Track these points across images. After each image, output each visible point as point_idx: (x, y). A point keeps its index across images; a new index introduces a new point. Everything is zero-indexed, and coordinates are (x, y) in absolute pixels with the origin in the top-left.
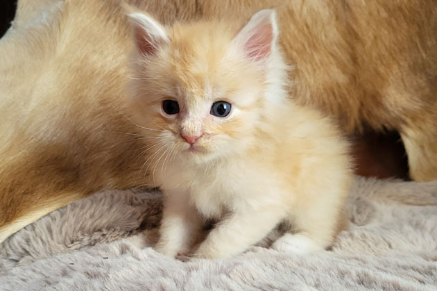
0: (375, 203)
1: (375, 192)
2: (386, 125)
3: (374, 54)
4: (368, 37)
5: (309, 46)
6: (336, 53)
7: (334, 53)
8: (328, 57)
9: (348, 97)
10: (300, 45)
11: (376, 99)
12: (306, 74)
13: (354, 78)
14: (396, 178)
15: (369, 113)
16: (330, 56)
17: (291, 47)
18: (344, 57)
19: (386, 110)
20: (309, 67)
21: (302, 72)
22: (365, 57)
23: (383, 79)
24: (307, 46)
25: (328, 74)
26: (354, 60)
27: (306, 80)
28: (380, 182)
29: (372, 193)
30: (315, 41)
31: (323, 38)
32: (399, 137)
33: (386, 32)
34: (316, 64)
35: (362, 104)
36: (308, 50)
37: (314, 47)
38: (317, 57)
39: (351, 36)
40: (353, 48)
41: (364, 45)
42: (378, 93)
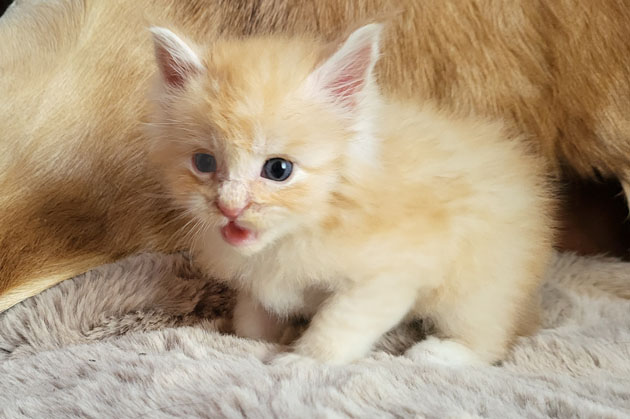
0: (573, 294)
1: (573, 276)
2: (600, 168)
3: (584, 53)
4: (575, 24)
5: (477, 38)
6: (522, 49)
7: (517, 50)
8: (507, 56)
9: (538, 121)
10: (462, 36)
11: (585, 126)
12: (470, 82)
13: (549, 91)
14: (610, 255)
15: (573, 148)
16: (510, 54)
17: (447, 39)
18: (534, 56)
19: (600, 144)
20: (476, 71)
21: (463, 78)
22: (569, 58)
23: (597, 94)
24: (473, 37)
25: (507, 84)
26: (551, 61)
27: (470, 91)
28: (582, 260)
29: (568, 276)
30: (487, 30)
31: (501, 26)
32: (621, 189)
33: (605, 18)
34: (487, 67)
35: (561, 133)
36: (475, 44)
37: (485, 39)
38: (488, 56)
39: (547, 23)
40: (548, 43)
41: (567, 38)
42: (587, 115)
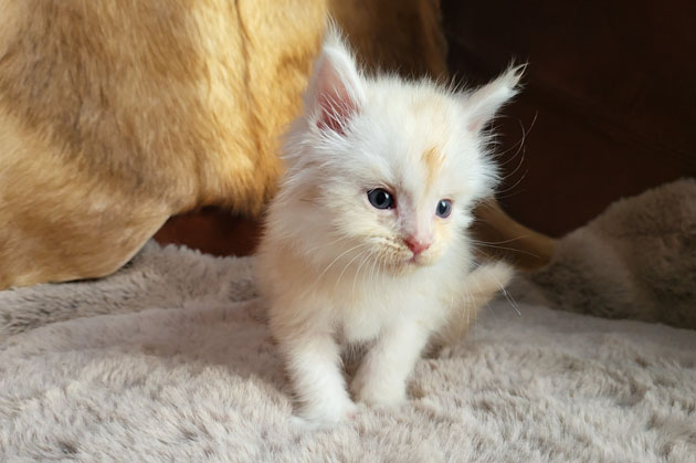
30: (222, 130)
39: (254, 124)
40: (256, 135)
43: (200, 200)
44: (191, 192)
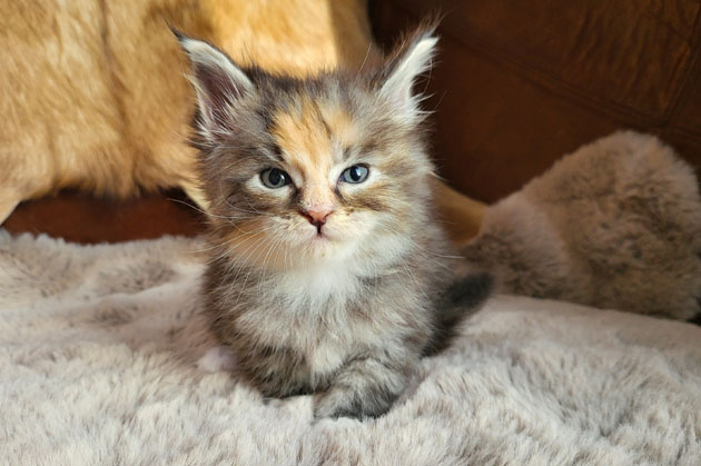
5: (73, 102)
7: (101, 109)
8: (94, 115)
10: (61, 102)
17: (51, 105)
34: (82, 123)
35: (135, 164)
36: (72, 107)
40: (120, 101)
41: (133, 98)
43: (56, 181)
44: (44, 172)
